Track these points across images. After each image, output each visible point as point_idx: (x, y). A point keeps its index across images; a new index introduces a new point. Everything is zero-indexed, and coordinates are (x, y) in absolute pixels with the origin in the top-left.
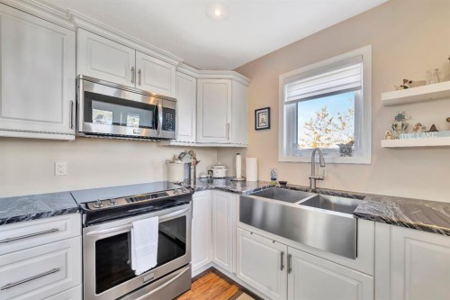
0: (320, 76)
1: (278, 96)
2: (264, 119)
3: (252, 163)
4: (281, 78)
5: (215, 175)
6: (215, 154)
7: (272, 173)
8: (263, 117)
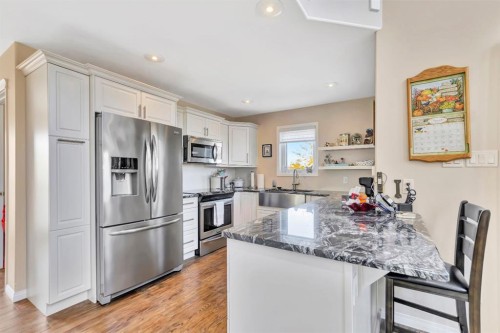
0: (289, 126)
1: (276, 137)
2: (268, 151)
3: (261, 177)
4: (278, 128)
5: (236, 185)
6: (234, 172)
7: (273, 183)
8: (267, 149)
